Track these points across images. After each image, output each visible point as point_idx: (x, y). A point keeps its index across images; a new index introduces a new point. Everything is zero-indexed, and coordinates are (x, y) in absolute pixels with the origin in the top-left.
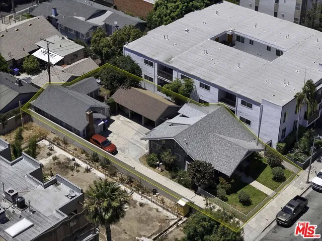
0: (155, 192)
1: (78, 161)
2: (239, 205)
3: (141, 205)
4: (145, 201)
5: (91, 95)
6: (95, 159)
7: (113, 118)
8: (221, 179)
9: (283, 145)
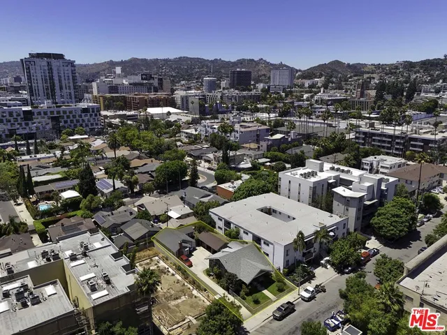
0: (205, 290)
1: (170, 269)
2: (252, 303)
3: (196, 297)
4: (199, 295)
5: (188, 235)
6: (179, 269)
7: (197, 248)
8: (244, 286)
9: (286, 270)
